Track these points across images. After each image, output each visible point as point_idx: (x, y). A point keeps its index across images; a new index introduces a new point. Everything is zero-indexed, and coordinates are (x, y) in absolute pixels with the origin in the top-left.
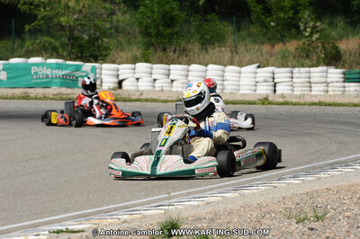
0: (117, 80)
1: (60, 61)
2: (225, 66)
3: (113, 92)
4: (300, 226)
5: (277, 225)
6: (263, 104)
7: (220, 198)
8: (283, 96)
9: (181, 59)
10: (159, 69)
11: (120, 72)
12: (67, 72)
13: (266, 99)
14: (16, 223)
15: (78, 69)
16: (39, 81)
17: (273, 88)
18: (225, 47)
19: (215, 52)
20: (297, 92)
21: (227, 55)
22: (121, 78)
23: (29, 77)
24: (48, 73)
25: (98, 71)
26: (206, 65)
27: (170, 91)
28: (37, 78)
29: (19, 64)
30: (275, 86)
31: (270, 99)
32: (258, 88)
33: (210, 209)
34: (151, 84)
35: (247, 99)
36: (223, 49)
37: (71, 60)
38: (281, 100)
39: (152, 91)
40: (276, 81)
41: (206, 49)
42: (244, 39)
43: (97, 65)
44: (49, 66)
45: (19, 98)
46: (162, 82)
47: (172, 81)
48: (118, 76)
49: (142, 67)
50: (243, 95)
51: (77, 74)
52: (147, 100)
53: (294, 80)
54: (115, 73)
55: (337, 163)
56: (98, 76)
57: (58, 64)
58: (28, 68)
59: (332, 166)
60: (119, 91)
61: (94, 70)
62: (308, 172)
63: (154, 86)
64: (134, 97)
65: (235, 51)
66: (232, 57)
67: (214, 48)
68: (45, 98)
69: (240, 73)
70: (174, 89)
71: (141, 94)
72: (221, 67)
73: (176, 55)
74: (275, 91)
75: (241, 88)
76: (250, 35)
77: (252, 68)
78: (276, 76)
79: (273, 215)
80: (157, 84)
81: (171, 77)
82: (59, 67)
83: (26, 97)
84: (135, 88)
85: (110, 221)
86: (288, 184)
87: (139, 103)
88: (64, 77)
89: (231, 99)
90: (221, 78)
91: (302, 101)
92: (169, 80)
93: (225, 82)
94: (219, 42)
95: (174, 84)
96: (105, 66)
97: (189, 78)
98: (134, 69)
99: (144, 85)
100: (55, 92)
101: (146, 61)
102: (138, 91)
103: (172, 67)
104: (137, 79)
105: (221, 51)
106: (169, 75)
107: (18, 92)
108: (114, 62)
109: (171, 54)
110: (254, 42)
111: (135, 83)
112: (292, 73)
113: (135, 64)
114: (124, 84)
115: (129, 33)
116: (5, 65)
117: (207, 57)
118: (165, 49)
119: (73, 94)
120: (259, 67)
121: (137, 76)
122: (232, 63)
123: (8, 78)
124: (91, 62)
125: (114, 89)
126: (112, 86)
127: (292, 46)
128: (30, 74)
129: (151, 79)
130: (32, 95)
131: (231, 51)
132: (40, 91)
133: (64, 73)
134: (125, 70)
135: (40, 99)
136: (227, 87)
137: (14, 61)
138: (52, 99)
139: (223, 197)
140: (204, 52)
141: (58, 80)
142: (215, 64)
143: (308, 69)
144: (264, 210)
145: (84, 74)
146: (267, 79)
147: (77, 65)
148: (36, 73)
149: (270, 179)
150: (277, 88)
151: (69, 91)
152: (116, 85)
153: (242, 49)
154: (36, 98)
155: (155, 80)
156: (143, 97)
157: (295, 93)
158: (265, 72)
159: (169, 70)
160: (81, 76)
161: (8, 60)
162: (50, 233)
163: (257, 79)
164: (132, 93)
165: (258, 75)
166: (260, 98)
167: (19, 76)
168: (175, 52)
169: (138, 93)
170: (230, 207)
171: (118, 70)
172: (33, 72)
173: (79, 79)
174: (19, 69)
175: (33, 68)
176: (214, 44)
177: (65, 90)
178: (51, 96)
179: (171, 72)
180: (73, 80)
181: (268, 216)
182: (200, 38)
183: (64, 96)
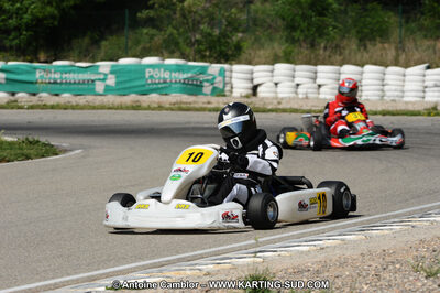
0: (251, 85)
1: (181, 62)
2: (387, 66)
3: (246, 99)
4: (429, 282)
5: (399, 281)
6: (429, 114)
7: (339, 242)
9: (333, 59)
10: (302, 71)
11: (255, 75)
12: (190, 75)
13: (435, 108)
14: (69, 275)
15: (203, 71)
16: (155, 86)
18: (389, 42)
19: (376, 49)
21: (391, 53)
22: (256, 82)
23: (143, 82)
24: (167, 77)
25: (227, 73)
26: (362, 66)
27: (317, 98)
28: (152, 83)
29: (130, 65)
31: (439, 108)
32: (427, 94)
33: (321, 257)
34: (293, 90)
35: (411, 108)
36: (386, 45)
37: (194, 61)
39: (294, 98)
41: (365, 47)
42: (413, 32)
43: (226, 66)
44: (167, 68)
45: (128, 108)
46: (307, 88)
47: (320, 86)
48: (252, 80)
49: (282, 68)
50: (407, 103)
51: (202, 77)
52: (284, 111)
54: (248, 76)
56: (227, 79)
57: (177, 65)
58: (141, 70)
60: (253, 99)
61: (222, 72)
63: (296, 93)
64: (270, 107)
65: (400, 48)
66: (398, 55)
67: (375, 45)
68: (160, 108)
69: (404, 75)
70: (321, 96)
71: (279, 103)
72: (381, 68)
73: (327, 53)
75: (406, 94)
76: (421, 28)
77: (419, 69)
79: (398, 266)
80: (301, 90)
81: (319, 81)
82: (179, 69)
83: (136, 107)
84: (271, 95)
85: (189, 272)
86: (432, 223)
87: (274, 114)
88: (185, 82)
89: (391, 109)
90: (380, 82)
92: (316, 85)
93: (386, 88)
94: (381, 36)
95: (322, 89)
96: (236, 67)
98: (272, 72)
99: (285, 91)
100: (174, 101)
101: (288, 61)
102: (277, 98)
103: (320, 68)
104: (276, 84)
105: (384, 48)
106: (315, 79)
107: (131, 98)
108: (249, 63)
109: (322, 52)
110: (425, 37)
111: (274, 89)
113: (273, 64)
114: (259, 89)
115: (270, 26)
116: (113, 66)
117: (366, 56)
118: (313, 46)
119: (195, 102)
120: (428, 68)
121: (276, 79)
122: (396, 63)
123: (117, 83)
124: (221, 63)
125: (247, 96)
126: (245, 92)
128: (144, 77)
129: (294, 84)
130: (145, 105)
131: (397, 49)
132: (154, 97)
133: (185, 76)
134: (261, 72)
135: (154, 109)
136: (388, 93)
137: (124, 61)
138: (167, 109)
139: (343, 240)
140: (362, 49)
141: (178, 85)
142: (375, 64)
144: (388, 259)
145: (210, 78)
146: (439, 83)
147: (203, 67)
148: (151, 77)
149: (411, 215)
151: (191, 99)
152: (250, 92)
153: (409, 45)
154: (149, 108)
155: (298, 85)
156: (281, 107)
158: (436, 75)
159: (316, 73)
160: (207, 81)
161: (117, 60)
162: (107, 289)
163: (426, 84)
164: (267, 102)
165: (427, 77)
166: (428, 106)
167: (130, 81)
168: (325, 48)
169: (275, 102)
170: (348, 254)
171: (252, 73)
172: (147, 75)
173: (205, 84)
174: (130, 72)
175: (147, 70)
176: (375, 40)
177: (185, 98)
178: (168, 106)
179: (318, 74)
180: (197, 85)
181: (391, 267)
182: (358, 32)
183: (184, 106)
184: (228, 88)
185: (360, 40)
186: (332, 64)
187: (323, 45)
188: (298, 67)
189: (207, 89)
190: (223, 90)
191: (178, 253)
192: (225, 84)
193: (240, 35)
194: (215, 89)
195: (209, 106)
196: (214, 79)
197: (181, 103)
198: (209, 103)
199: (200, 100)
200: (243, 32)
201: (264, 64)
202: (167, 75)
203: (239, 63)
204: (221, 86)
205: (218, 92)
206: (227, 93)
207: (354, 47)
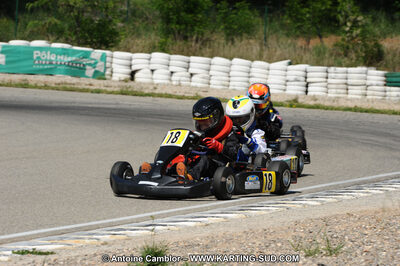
0: (129, 71)
1: (66, 46)
2: (253, 61)
3: (124, 84)
4: (309, 261)
6: (291, 106)
7: (222, 219)
8: (315, 98)
9: (203, 51)
10: (177, 60)
11: (133, 62)
12: (74, 58)
13: (296, 101)
15: (86, 55)
16: (41, 67)
17: (304, 88)
18: (255, 38)
19: (241, 44)
20: (332, 94)
21: (256, 48)
22: (134, 68)
23: (31, 62)
24: (53, 59)
25: (108, 59)
26: (231, 59)
27: (189, 86)
28: (39, 64)
29: (19, 46)
30: (307, 86)
31: (300, 100)
32: (288, 87)
33: (207, 232)
34: (168, 77)
35: (274, 99)
36: (251, 41)
37: (79, 45)
38: (312, 103)
39: (168, 85)
40: (308, 80)
41: (232, 40)
42: (276, 31)
43: (108, 52)
44: (54, 51)
45: (17, 86)
46: (180, 75)
47: (192, 75)
48: (131, 66)
49: (158, 57)
51: (85, 61)
52: (160, 96)
53: (329, 80)
54: (128, 62)
55: (364, 182)
56: (108, 64)
57: (63, 49)
58: (30, 51)
59: (359, 186)
60: (131, 83)
61: (103, 58)
62: (329, 192)
63: (170, 80)
64: (146, 92)
65: (264, 42)
66: (262, 50)
67: (242, 40)
68: (46, 87)
69: (268, 69)
70: (193, 84)
71: (155, 88)
72: (247, 62)
73: (198, 45)
74: (307, 92)
76: (283, 26)
77: (283, 64)
78: (308, 74)
79: (279, 245)
80: (174, 77)
81: (191, 70)
82: (65, 52)
83: (25, 85)
84: (148, 80)
85: (87, 241)
86: (304, 205)
87: (151, 98)
88: (70, 65)
90: (246, 74)
91: (335, 105)
92: (188, 74)
93: (251, 79)
94: (248, 33)
95: (194, 78)
96: (117, 54)
97: (211, 72)
98: (149, 59)
99: (160, 78)
100: (59, 81)
101: (163, 51)
102: (153, 84)
103: (193, 58)
104: (153, 71)
105: (250, 44)
106: (188, 68)
107: (16, 78)
108: (128, 51)
109: (193, 44)
110: (288, 35)
111: (150, 75)
112: (327, 72)
113: (150, 53)
114: (137, 75)
115: (147, 18)
116: (4, 47)
117: (234, 50)
118: (185, 38)
119: (78, 84)
120: (290, 64)
121: (152, 67)
122: (260, 58)
123: (7, 62)
124: (102, 49)
125: (125, 81)
126: (123, 77)
127: (329, 41)
128: (32, 58)
129: (168, 72)
130: (32, 83)
131: (261, 44)
132: (41, 79)
133: (70, 59)
134: (139, 60)
135: (40, 88)
137: (14, 43)
138: (53, 89)
139: (225, 218)
140: (230, 44)
141: (63, 68)
142: (241, 57)
143: (345, 69)
144: (270, 237)
145: (92, 62)
146: (299, 78)
147: (86, 52)
148: (38, 58)
150: (310, 89)
151: (75, 80)
152: (129, 76)
153: (272, 41)
154: (36, 87)
155: (172, 73)
156: (157, 92)
157: (329, 95)
158: (297, 70)
159: (189, 62)
160: (90, 65)
161: (7, 41)
162: (14, 253)
163: (288, 78)
164: (145, 86)
165: (288, 72)
166: (290, 99)
167: (19, 61)
168: (197, 41)
169: (151, 87)
170: (231, 231)
171: (131, 60)
172: (35, 56)
173: (87, 67)
174: (19, 52)
175: (35, 52)
176: (241, 35)
177: (69, 79)
178: (53, 85)
179: (191, 64)
180: (80, 68)
181: (273, 245)
182: (226, 28)
183: (68, 86)
184: (108, 72)
185: (228, 35)
186: (202, 56)
187: (194, 38)
188: (173, 57)
189: (90, 72)
190: (104, 74)
191: (75, 223)
192: (106, 68)
193: (120, 24)
194: (96, 72)
195: (91, 87)
196: (96, 63)
197: (66, 83)
198: (91, 85)
199: (83, 82)
200: (123, 22)
201: (142, 52)
202: (53, 58)
203: (119, 50)
204: (102, 71)
205: (99, 76)
206: (107, 77)
207: (223, 41)
